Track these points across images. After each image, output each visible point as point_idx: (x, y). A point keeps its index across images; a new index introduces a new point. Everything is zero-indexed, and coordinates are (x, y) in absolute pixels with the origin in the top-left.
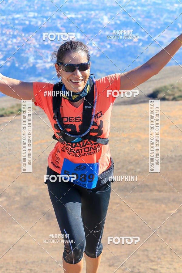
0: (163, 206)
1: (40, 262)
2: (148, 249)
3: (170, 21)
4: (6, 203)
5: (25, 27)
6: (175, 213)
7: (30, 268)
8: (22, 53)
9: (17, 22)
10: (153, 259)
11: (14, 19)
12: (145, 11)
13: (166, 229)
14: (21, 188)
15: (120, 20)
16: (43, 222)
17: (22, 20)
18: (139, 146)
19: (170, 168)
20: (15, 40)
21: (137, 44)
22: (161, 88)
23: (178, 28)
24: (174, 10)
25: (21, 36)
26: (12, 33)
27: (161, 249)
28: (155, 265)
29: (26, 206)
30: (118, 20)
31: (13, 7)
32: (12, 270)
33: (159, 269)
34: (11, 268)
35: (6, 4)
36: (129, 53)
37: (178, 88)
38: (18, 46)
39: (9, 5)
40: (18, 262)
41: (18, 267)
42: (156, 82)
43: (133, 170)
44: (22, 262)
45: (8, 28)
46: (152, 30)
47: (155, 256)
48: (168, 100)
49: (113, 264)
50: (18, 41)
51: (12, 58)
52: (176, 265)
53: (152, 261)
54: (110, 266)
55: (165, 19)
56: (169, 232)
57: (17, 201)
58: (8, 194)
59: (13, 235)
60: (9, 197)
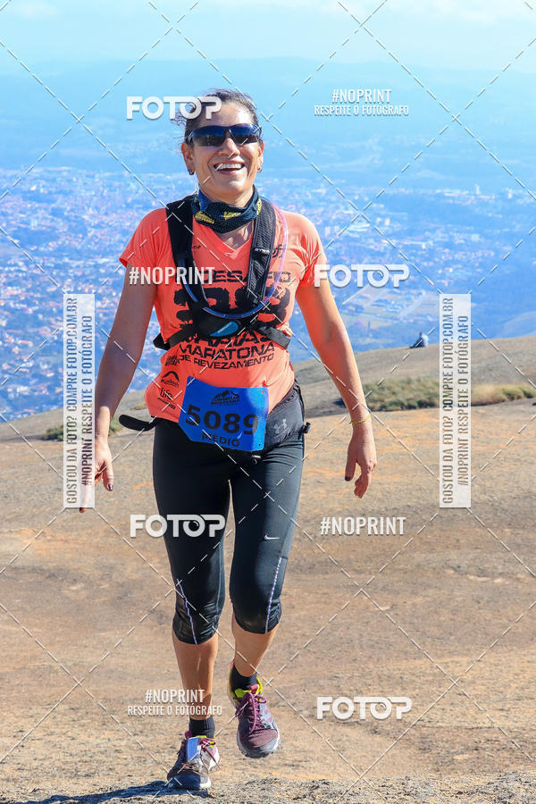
2: (340, 675)
4: (84, 594)
5: (117, 279)
6: (387, 610)
9: (102, 271)
11: (97, 266)
12: (332, 251)
13: (370, 640)
14: (112, 568)
16: (152, 627)
17: (113, 267)
18: (322, 491)
27: (363, 676)
29: (120, 598)
31: (96, 243)
35: (83, 238)
37: (389, 388)
38: (105, 315)
39: (89, 242)
40: (106, 700)
41: (107, 708)
44: (114, 700)
45: (87, 281)
47: (352, 688)
50: (104, 306)
56: (376, 645)
57: (103, 589)
58: (88, 577)
59: (98, 651)
60: (89, 583)
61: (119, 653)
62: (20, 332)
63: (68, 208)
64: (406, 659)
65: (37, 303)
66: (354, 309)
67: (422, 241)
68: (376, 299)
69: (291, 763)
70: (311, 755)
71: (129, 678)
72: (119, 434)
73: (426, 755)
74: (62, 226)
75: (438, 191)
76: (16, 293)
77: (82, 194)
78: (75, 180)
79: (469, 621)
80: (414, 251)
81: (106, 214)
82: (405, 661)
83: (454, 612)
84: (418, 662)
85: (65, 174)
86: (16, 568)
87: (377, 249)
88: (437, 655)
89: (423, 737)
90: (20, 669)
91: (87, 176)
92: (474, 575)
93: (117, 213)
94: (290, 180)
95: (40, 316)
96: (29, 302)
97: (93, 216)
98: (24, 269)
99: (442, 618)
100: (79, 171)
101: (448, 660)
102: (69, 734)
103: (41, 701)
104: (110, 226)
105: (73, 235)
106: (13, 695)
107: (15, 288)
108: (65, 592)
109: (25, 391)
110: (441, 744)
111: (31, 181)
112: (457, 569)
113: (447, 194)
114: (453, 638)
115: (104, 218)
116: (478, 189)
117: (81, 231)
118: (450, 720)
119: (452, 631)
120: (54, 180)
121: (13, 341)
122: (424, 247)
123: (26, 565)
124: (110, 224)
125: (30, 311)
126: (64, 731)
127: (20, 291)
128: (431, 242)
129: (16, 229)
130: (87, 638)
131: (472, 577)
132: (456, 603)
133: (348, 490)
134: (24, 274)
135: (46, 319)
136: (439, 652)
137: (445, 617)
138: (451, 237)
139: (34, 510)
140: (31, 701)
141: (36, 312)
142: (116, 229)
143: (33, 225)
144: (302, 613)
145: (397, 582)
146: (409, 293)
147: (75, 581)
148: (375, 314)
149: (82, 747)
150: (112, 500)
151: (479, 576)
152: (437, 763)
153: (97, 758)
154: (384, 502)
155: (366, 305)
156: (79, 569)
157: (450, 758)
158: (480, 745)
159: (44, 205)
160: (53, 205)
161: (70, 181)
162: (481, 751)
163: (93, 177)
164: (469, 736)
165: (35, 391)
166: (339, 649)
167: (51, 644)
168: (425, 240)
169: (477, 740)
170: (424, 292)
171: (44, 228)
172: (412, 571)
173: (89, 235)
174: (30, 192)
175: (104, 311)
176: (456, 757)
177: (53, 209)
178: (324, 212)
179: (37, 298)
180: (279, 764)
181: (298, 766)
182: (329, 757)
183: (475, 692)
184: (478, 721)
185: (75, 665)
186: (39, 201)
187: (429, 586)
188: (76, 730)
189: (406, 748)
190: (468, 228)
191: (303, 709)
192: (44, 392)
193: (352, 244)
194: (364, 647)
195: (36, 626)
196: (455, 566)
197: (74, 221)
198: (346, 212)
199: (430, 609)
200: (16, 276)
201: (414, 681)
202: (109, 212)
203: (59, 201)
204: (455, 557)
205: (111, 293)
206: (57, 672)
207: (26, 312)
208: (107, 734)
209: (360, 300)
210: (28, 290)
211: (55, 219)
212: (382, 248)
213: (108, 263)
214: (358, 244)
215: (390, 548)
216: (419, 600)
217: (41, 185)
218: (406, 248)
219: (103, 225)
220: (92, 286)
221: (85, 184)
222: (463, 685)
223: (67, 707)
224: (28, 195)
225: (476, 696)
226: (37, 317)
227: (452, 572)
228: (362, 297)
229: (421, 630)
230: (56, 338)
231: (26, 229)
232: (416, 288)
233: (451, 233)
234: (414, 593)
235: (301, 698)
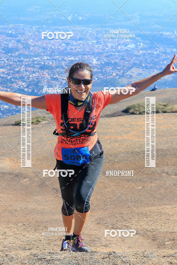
0: (133, 184)
1: (51, 221)
2: (123, 213)
3: (137, 62)
4: (28, 182)
5: (41, 66)
6: (141, 189)
7: (45, 225)
8: (39, 83)
9: (36, 63)
10: (126, 219)
11: (33, 61)
12: (121, 55)
13: (135, 200)
15: (104, 62)
17: (39, 61)
18: (117, 144)
19: (137, 159)
20: (34, 75)
21: (115, 77)
22: (131, 106)
23: (142, 66)
24: (140, 55)
25: (38, 72)
26: (32, 70)
27: (132, 213)
28: (127, 223)
29: (42, 184)
30: (102, 61)
31: (33, 52)
32: (33, 227)
33: (130, 226)
34: (32, 225)
35: (28, 50)
36: (110, 83)
37: (142, 106)
38: (37, 79)
39: (31, 52)
40: (37, 221)
41: (37, 225)
42: (128, 102)
43: (113, 160)
44: (39, 221)
45: (30, 66)
46: (125, 68)
47: (128, 217)
48: (136, 114)
49: (99, 223)
50: (36, 76)
51: (32, 86)
52: (141, 223)
53: (126, 221)
54: (98, 224)
55: (134, 60)
56: (137, 201)
57: (36, 181)
58: (30, 176)
59: (34, 204)
60: (30, 179)
61: (41, 204)
62: (5, 85)
63: (23, 39)
64: (148, 207)
65: (11, 74)
66: (129, 77)
67: (155, 51)
68: (137, 73)
69: (104, 245)
70: (112, 242)
71: (45, 214)
72: (41, 123)
73: (155, 242)
74: (20, 46)
75: (161, 33)
76: (3, 71)
77: (28, 34)
78: (25, 29)
79: (171, 193)
80: (152, 55)
81: (37, 41)
82: (147, 207)
83: (166, 189)
84: (152, 208)
85: (22, 27)
86: (3, 173)
87: (138, 54)
88: (159, 205)
89: (154, 236)
90: (5, 210)
91: (30, 27)
92: (174, 175)
93: (41, 41)
94: (106, 28)
95: (13, 80)
96: (8, 74)
97: (32, 42)
98: (6, 62)
99: (162, 192)
100: (27, 26)
101: (164, 207)
102: (23, 234)
103: (12, 222)
104: (39, 46)
105: (25, 49)
106: (2, 220)
107: (3, 69)
108: (22, 182)
109: (7, 107)
110: (160, 238)
111: (9, 29)
112: (167, 173)
113: (164, 34)
114: (165, 199)
115: (36, 43)
116: (176, 31)
117: (27, 48)
118: (164, 229)
119: (165, 196)
120: (18, 29)
121: (2, 89)
122: (155, 53)
123: (7, 172)
124: (39, 45)
125: (9, 77)
126: (21, 233)
127: (5, 70)
128: (158, 52)
129: (3, 47)
130: (30, 199)
131: (173, 176)
132: (167, 186)
133: (127, 144)
134: (7, 64)
135: (15, 81)
136: (160, 204)
137: (162, 191)
138: (166, 50)
139: (10, 151)
140: (9, 222)
141: (11, 78)
142: (40, 47)
143: (10, 45)
144: (109, 190)
145: (145, 178)
146: (150, 71)
147: (25, 178)
148: (137, 78)
149: (27, 239)
150: (39, 147)
151: (175, 176)
152: (159, 245)
153: (33, 243)
154: (140, 148)
155: (134, 75)
156: (26, 173)
157: (163, 243)
158: (175, 238)
159: (14, 38)
160: (17, 38)
161: (24, 29)
162: (175, 240)
163: (32, 28)
164: (171, 235)
165: (11, 107)
166: (123, 203)
167: (16, 201)
168: (156, 51)
169: (174, 236)
170: (155, 70)
171: (14, 47)
172: (150, 174)
173: (31, 49)
174: (9, 33)
175: (36, 77)
176: (166, 243)
177: (17, 40)
178: (118, 40)
179: (11, 73)
180: (100, 246)
181: (107, 246)
182: (118, 243)
183: (173, 219)
184: (174, 230)
185: (25, 209)
186: (12, 37)
187: (157, 180)
188: (25, 233)
189: (147, 239)
190: (172, 46)
191: (109, 225)
192: (14, 108)
193: (128, 52)
194: (132, 202)
195: (11, 194)
196: (166, 172)
197: (25, 44)
198: (126, 41)
199: (157, 188)
200: (4, 65)
201: (151, 215)
202: (38, 41)
203: (19, 37)
204: (166, 169)
205: (39, 71)
206: (18, 211)
207: (8, 78)
208: (37, 234)
209: (131, 73)
210: (8, 70)
211: (18, 43)
212: (140, 54)
213: (38, 59)
214: (131, 52)
215: (142, 165)
216: (153, 185)
217: (13, 31)
218: (149, 54)
219: (36, 46)
220: (32, 68)
221: (29, 30)
222: (169, 216)
223: (22, 224)
224: (8, 35)
225: (174, 220)
226: (11, 80)
227: (165, 174)
228: (132, 72)
229: (154, 196)
230: (18, 88)
231: (7, 48)
232: (152, 69)
233: (166, 48)
234: (151, 182)
235: (109, 221)
